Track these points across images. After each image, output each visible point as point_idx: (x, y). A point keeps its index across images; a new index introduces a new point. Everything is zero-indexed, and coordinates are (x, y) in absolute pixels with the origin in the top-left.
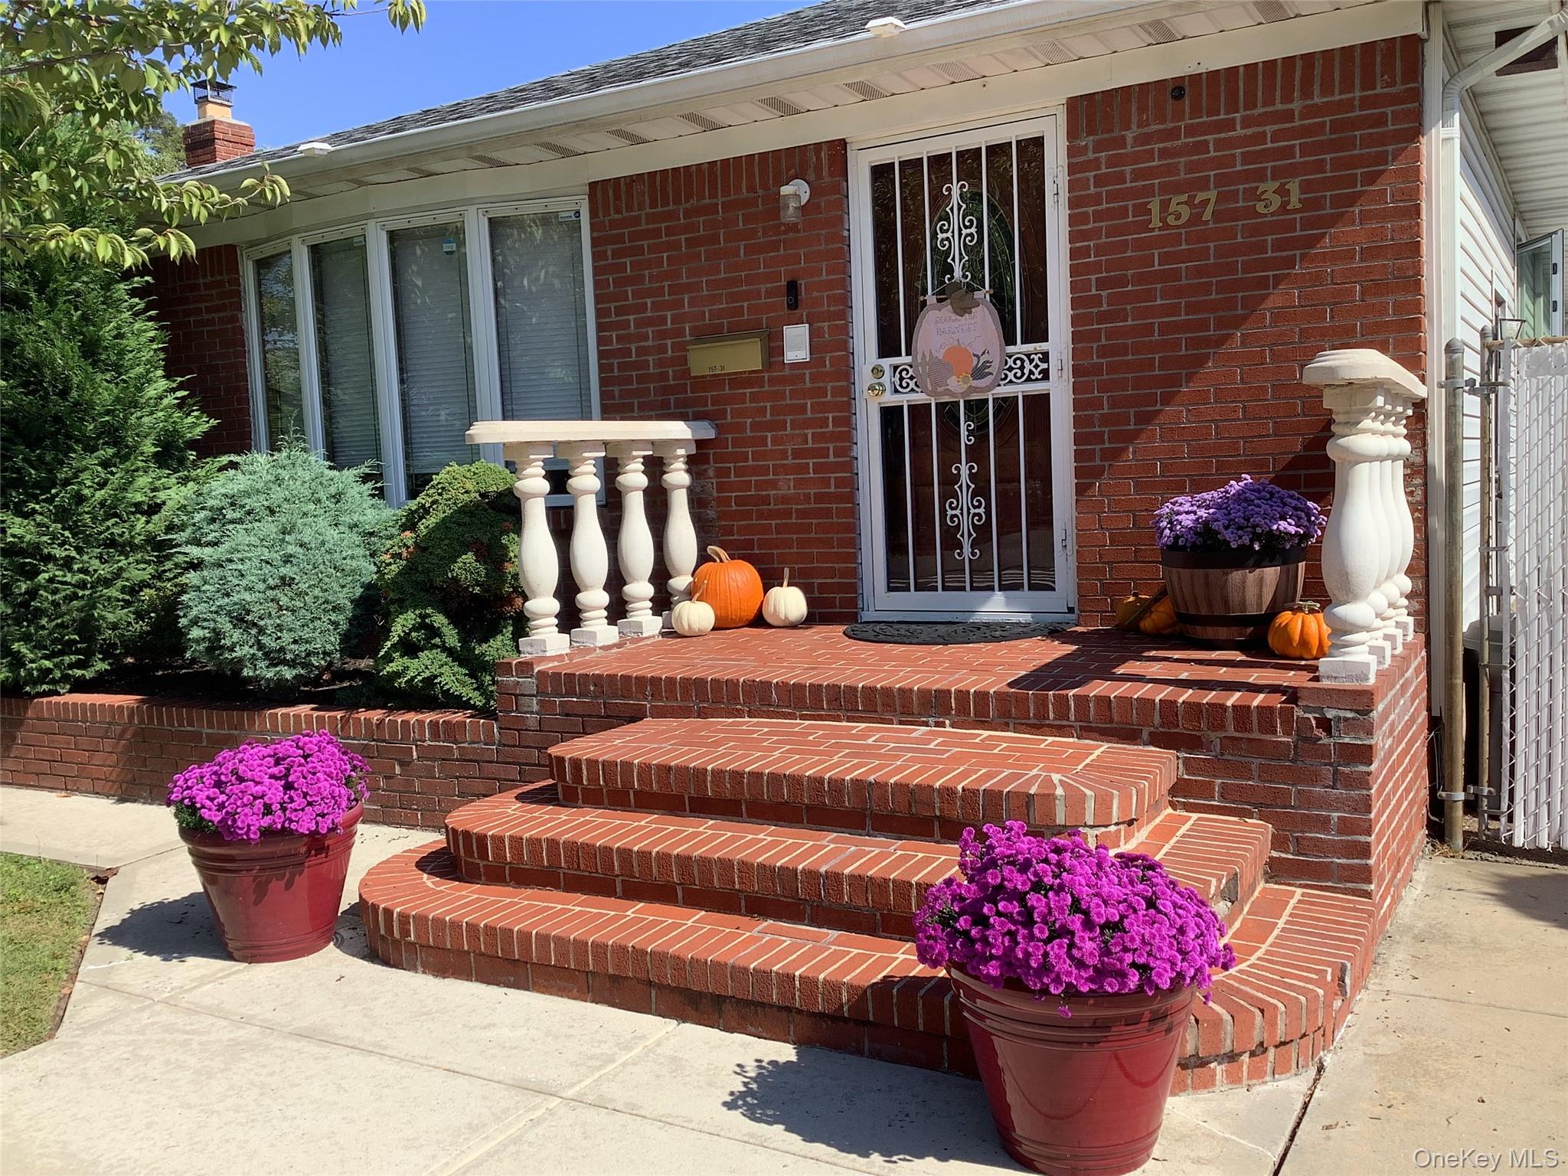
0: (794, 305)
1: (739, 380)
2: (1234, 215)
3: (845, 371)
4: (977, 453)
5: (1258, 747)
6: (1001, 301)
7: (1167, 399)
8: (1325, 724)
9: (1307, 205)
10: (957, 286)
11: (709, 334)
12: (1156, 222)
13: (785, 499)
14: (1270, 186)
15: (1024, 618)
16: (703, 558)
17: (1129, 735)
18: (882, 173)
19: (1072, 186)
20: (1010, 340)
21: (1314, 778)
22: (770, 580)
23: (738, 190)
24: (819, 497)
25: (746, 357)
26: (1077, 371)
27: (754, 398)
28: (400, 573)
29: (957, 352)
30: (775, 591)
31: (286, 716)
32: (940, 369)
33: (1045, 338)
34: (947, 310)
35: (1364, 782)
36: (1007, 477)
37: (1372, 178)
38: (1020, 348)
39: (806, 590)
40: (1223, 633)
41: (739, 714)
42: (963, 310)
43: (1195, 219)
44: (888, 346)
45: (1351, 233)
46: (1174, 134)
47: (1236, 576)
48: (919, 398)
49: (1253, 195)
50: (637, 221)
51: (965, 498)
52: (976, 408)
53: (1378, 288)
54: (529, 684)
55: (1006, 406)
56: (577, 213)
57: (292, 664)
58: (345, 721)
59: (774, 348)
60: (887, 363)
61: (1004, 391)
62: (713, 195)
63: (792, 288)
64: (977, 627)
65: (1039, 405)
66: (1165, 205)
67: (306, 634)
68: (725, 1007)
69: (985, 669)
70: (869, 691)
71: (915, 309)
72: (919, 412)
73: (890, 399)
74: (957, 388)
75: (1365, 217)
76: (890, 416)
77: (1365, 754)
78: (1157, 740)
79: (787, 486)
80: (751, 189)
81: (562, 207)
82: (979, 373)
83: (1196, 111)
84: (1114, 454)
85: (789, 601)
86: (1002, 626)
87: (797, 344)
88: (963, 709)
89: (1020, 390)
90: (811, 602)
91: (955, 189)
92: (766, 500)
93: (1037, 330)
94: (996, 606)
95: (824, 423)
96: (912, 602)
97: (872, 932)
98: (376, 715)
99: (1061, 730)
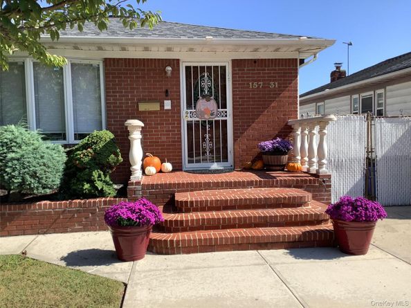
0: (167, 96)
2: (265, 87)
3: (179, 112)
4: (211, 132)
6: (216, 99)
7: (253, 122)
8: (324, 181)
9: (279, 87)
10: (207, 95)
11: (144, 100)
12: (251, 87)
13: (163, 142)
14: (272, 83)
15: (221, 168)
16: (145, 156)
18: (188, 68)
19: (233, 77)
20: (219, 108)
21: (322, 191)
22: (163, 161)
23: (151, 66)
24: (174, 142)
25: (155, 107)
26: (234, 116)
27: (155, 117)
28: (90, 160)
29: (207, 110)
30: (164, 164)
32: (202, 113)
33: (226, 108)
34: (204, 100)
35: (330, 191)
37: (290, 83)
38: (220, 110)
39: (172, 164)
42: (208, 101)
43: (258, 87)
45: (287, 94)
46: (254, 70)
48: (197, 119)
49: (269, 84)
50: (120, 70)
51: (208, 142)
52: (211, 123)
53: (290, 104)
55: (217, 122)
56: (98, 65)
59: (162, 106)
60: (189, 111)
61: (217, 119)
63: (167, 92)
65: (225, 122)
66: (253, 84)
71: (196, 99)
73: (190, 119)
74: (207, 117)
75: (288, 91)
77: (330, 186)
79: (164, 138)
80: (155, 67)
81: (95, 63)
82: (212, 114)
83: (258, 66)
84: (243, 133)
85: (168, 166)
87: (168, 105)
89: (221, 119)
90: (173, 167)
92: (158, 142)
93: (224, 106)
94: (215, 166)
95: (174, 124)
96: (195, 166)
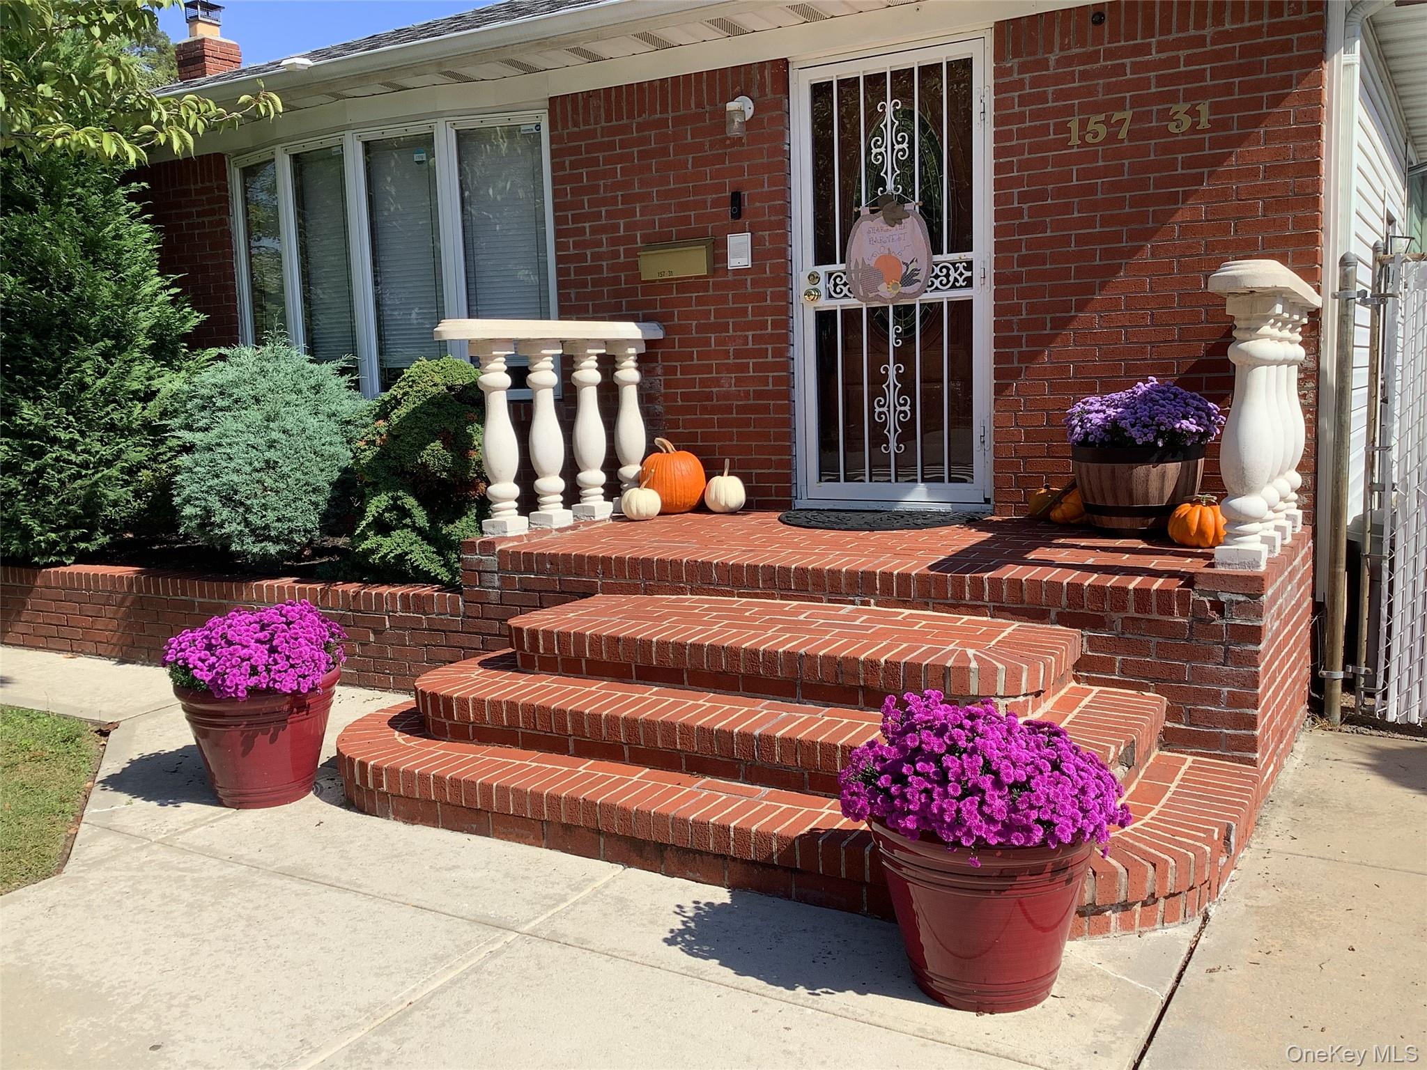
0: (737, 215)
1: (685, 285)
2: (1148, 134)
3: (783, 277)
4: (904, 356)
5: (1155, 627)
6: (930, 213)
7: (1081, 307)
8: (1218, 607)
9: (1215, 125)
10: (889, 198)
11: (660, 241)
12: (1075, 141)
13: (726, 396)
14: (1181, 108)
15: (945, 508)
16: (651, 449)
17: (1039, 615)
18: (820, 91)
19: (998, 105)
20: (937, 249)
21: (1208, 656)
22: (712, 470)
23: (687, 106)
24: (759, 395)
25: (693, 263)
26: (998, 279)
27: (700, 301)
28: (374, 459)
29: (888, 260)
30: (716, 480)
31: (270, 588)
32: (872, 275)
33: (969, 248)
34: (879, 220)
35: (1253, 659)
36: (932, 378)
37: (1277, 101)
38: (946, 257)
39: (745, 479)
40: (1126, 523)
41: (681, 591)
42: (894, 220)
43: (1112, 138)
44: (824, 254)
45: (1257, 152)
46: (1094, 57)
47: (1140, 470)
48: (852, 303)
49: (1165, 115)
50: (592, 134)
51: (892, 396)
52: (904, 313)
53: (1281, 204)
54: (491, 561)
55: (932, 311)
56: (538, 126)
57: (276, 540)
58: (324, 593)
59: (718, 255)
60: (823, 270)
61: (930, 297)
62: (664, 110)
63: (736, 198)
64: (901, 515)
65: (963, 310)
66: (1083, 125)
67: (289, 513)
68: (668, 854)
69: (908, 554)
70: (802, 572)
71: (850, 218)
72: (851, 316)
73: (825, 304)
74: (887, 293)
75: (1269, 137)
76: (825, 320)
77: (1255, 634)
78: (1064, 620)
79: (728, 383)
80: (699, 105)
81: (525, 120)
82: (908, 280)
83: (1115, 36)
84: (1032, 357)
85: (729, 490)
86: (923, 514)
87: (739, 252)
88: (887, 589)
89: (945, 296)
90: (749, 491)
91: (889, 107)
92: (709, 397)
93: (962, 241)
94: (918, 497)
95: (763, 326)
96: (841, 492)
97: (800, 789)
98: (352, 588)
99: (975, 610)
